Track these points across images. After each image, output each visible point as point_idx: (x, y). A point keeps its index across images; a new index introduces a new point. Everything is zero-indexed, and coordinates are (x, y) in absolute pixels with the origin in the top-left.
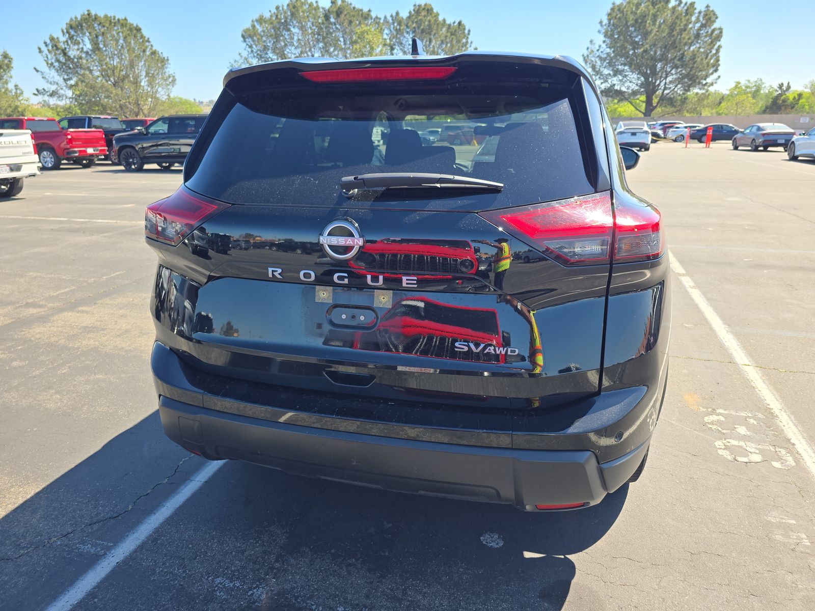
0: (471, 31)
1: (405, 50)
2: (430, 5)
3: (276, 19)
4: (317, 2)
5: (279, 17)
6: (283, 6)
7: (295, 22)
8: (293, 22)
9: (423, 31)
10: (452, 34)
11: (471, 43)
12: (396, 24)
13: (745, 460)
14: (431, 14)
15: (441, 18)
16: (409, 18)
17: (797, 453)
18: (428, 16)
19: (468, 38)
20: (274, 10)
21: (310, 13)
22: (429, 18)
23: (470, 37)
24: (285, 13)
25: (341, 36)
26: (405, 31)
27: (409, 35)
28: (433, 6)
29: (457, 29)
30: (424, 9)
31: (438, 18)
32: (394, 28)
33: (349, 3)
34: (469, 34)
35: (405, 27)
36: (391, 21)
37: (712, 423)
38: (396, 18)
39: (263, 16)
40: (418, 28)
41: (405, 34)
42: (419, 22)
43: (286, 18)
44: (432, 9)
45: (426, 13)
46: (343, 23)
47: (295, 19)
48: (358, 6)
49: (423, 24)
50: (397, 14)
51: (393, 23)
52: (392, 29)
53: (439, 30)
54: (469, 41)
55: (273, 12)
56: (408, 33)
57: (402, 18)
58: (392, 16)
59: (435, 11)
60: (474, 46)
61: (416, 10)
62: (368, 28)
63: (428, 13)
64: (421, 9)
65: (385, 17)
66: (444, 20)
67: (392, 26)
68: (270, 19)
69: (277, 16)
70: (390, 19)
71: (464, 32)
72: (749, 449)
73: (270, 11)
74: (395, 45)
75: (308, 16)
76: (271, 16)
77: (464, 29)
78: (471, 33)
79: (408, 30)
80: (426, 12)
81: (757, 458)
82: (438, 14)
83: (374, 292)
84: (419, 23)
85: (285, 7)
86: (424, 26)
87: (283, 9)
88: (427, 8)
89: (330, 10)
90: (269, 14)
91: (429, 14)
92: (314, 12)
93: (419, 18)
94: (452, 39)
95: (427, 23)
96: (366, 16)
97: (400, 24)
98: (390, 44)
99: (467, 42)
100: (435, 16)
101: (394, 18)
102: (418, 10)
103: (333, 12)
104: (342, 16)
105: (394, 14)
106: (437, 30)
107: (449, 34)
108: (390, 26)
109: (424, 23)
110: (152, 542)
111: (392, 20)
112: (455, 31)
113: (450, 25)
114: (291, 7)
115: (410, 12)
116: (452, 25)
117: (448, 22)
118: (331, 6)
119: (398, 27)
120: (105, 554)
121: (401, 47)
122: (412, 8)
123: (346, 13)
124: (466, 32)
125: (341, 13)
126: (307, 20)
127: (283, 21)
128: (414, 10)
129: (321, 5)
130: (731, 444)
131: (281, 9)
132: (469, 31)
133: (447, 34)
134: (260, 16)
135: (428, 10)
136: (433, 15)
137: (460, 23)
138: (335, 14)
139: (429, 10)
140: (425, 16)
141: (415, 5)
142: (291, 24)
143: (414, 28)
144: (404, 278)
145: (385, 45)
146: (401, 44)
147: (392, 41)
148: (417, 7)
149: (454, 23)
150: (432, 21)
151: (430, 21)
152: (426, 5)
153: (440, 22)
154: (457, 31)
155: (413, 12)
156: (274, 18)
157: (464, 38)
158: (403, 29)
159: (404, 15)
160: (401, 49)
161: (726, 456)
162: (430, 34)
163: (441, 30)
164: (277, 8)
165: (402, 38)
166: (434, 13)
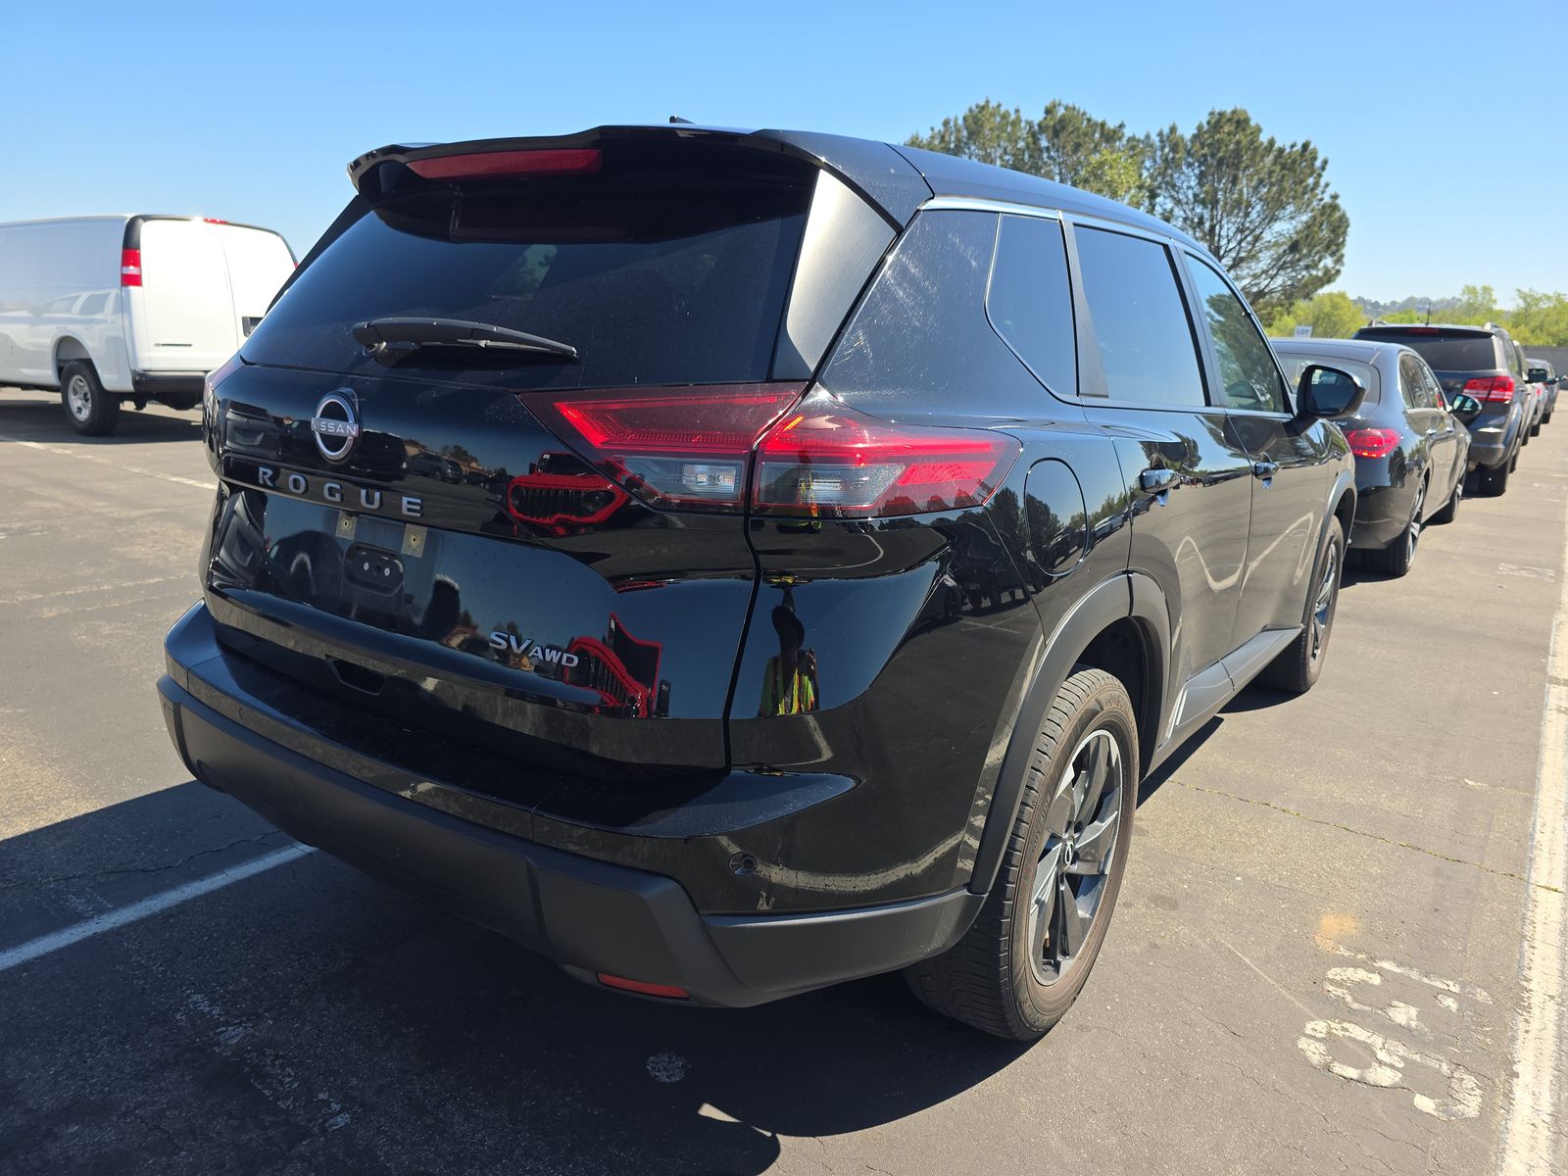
0: (1329, 162)
1: (1181, 197)
2: (1245, 112)
3: (940, 142)
4: (1017, 111)
5: (947, 138)
6: (956, 119)
7: (973, 147)
8: (969, 148)
9: (1221, 162)
10: (1283, 167)
11: (1327, 185)
12: (1167, 150)
13: (1352, 1073)
14: (1244, 130)
15: (1264, 138)
16: (1195, 137)
17: (1505, 1095)
18: (1237, 133)
19: (1320, 175)
20: (939, 127)
21: (1002, 131)
22: (1237, 137)
23: (1324, 174)
24: (958, 131)
25: (1058, 172)
26: (1183, 162)
27: (1193, 170)
28: (1250, 115)
29: (1299, 158)
30: (1229, 120)
31: (1258, 136)
32: (1161, 157)
33: (1082, 111)
34: (1323, 168)
35: (1185, 155)
36: (1158, 144)
37: (1340, 984)
38: (1171, 139)
39: (917, 138)
40: (1213, 155)
41: (1184, 168)
42: (1217, 145)
43: (958, 140)
44: (1247, 120)
45: (1232, 128)
46: (1064, 148)
47: (975, 143)
48: (1098, 118)
49: (1224, 149)
50: (1173, 129)
51: (1162, 148)
52: (1158, 159)
53: (1258, 159)
54: (1323, 182)
55: (936, 130)
56: (1190, 165)
57: (1182, 138)
58: (1160, 134)
59: (1253, 123)
60: (1330, 191)
61: (1213, 121)
62: (1114, 156)
63: (1237, 128)
64: (1224, 120)
65: (1148, 137)
66: (1272, 142)
67: (1159, 153)
68: (930, 143)
69: (943, 137)
70: (1155, 139)
71: (1313, 165)
72: (1382, 1055)
73: (932, 129)
74: (1160, 187)
75: (998, 137)
76: (932, 138)
77: (1314, 159)
78: (1328, 167)
79: (1191, 160)
80: (1234, 125)
81: (1385, 1077)
82: (1259, 130)
83: (405, 527)
84: (1215, 147)
85: (960, 122)
86: (1225, 152)
87: (956, 125)
88: (1236, 119)
89: (1043, 125)
90: (930, 133)
91: (1240, 129)
92: (1009, 129)
93: (1217, 137)
94: (1283, 176)
95: (1232, 147)
96: (1110, 136)
97: (1174, 149)
98: (1150, 186)
99: (1316, 184)
100: (1252, 134)
101: (1165, 138)
102: (1217, 122)
103: (1047, 127)
104: (1063, 136)
105: (1166, 131)
106: (1252, 159)
107: (1277, 168)
108: (1155, 152)
109: (1227, 146)
110: (163, 918)
111: (1162, 141)
112: (1294, 162)
113: (1281, 151)
114: (970, 121)
115: (1200, 127)
116: (1288, 150)
117: (1278, 145)
118: (1045, 118)
119: (1171, 155)
120: (92, 917)
121: (1173, 193)
122: (1204, 119)
123: (1071, 129)
124: (1318, 163)
125: (1063, 128)
126: (995, 145)
127: (952, 146)
128: (1208, 123)
129: (1025, 116)
130: (1347, 1034)
131: (952, 124)
132: (1325, 162)
133: (1274, 168)
134: (912, 138)
135: (1238, 122)
136: (1248, 132)
137: (1305, 146)
138: (1050, 132)
139: (1240, 122)
140: (1229, 134)
141: (1212, 114)
142: (966, 151)
143: (1205, 156)
144: (405, 500)
145: (1140, 188)
146: (1174, 186)
147: (1156, 180)
148: (1217, 117)
149: (1292, 146)
150: (1244, 142)
151: (1238, 143)
152: (1234, 112)
153: (1262, 144)
154: (1299, 162)
155: (1206, 127)
156: (937, 142)
157: (1311, 175)
158: (1180, 158)
159: (1187, 132)
160: (1172, 196)
161: (1309, 1054)
162: (1237, 169)
163: (1262, 160)
164: (946, 123)
165: (1176, 176)
166: (1251, 128)
